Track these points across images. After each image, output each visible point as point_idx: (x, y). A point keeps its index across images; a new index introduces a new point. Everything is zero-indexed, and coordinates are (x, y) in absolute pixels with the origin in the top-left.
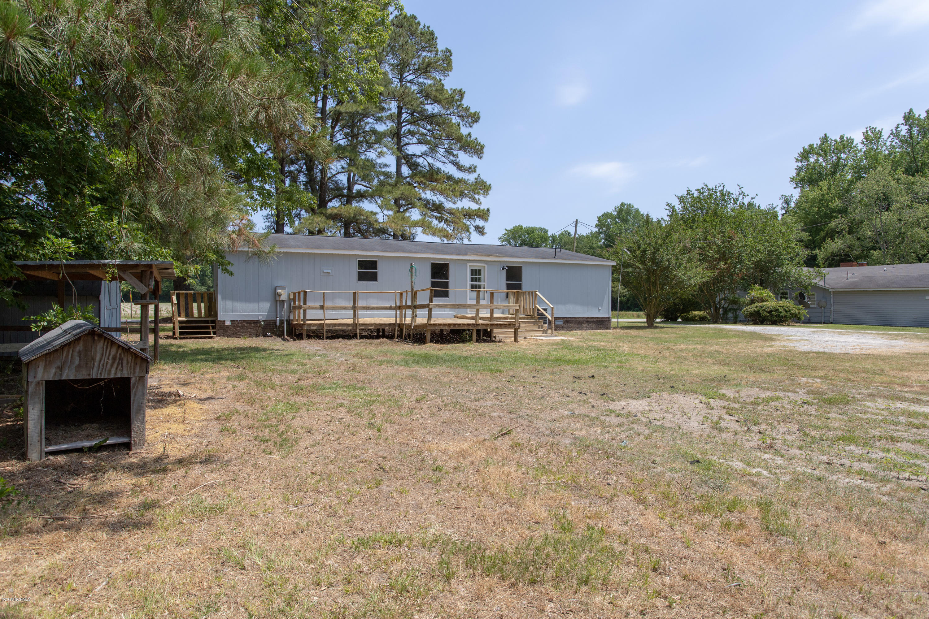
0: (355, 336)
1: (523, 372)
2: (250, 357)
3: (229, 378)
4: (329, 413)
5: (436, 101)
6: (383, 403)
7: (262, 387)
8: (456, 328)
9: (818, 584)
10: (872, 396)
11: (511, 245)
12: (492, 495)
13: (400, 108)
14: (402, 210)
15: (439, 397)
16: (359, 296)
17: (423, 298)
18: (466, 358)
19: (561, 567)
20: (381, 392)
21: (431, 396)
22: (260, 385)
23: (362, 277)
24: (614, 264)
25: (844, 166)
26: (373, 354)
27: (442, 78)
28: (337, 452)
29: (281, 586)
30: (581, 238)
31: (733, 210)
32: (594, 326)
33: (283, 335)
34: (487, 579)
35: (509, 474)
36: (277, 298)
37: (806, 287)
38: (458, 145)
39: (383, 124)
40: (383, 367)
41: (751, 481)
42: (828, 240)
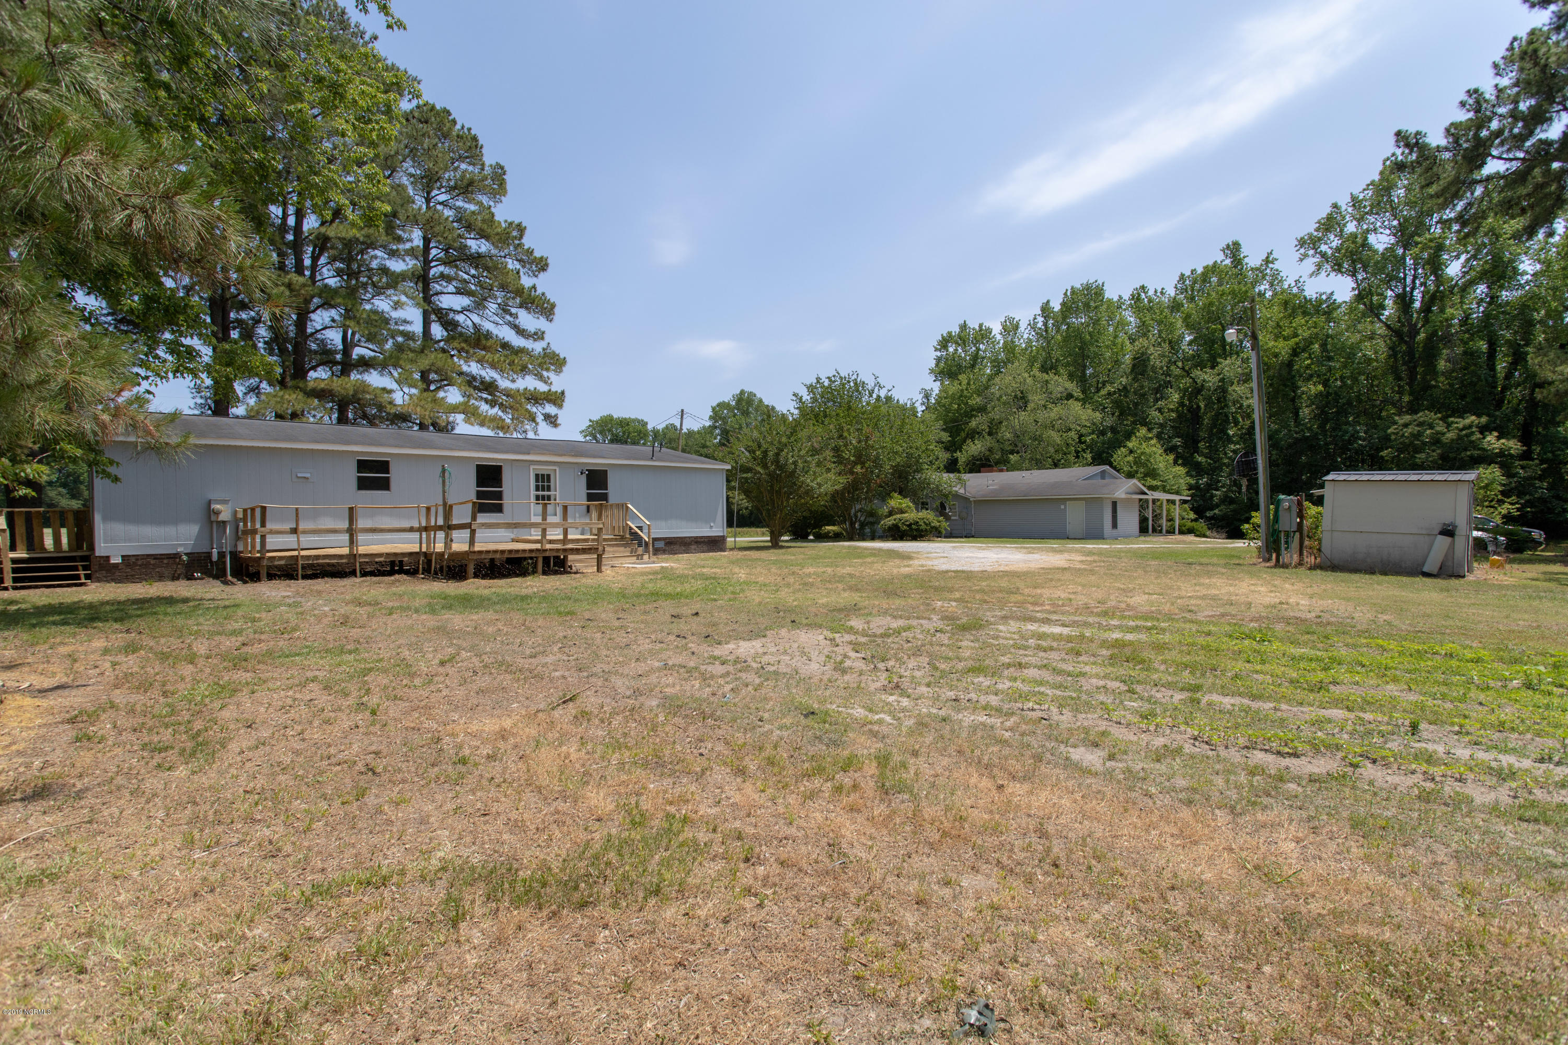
0: (353, 573)
1: (605, 613)
2: (155, 613)
3: (106, 651)
4: (291, 693)
5: (483, 235)
6: (385, 671)
7: (171, 661)
8: (513, 556)
9: (931, 845)
10: (1005, 618)
11: (598, 442)
12: (539, 790)
13: (427, 241)
14: (432, 387)
15: (476, 655)
16: (359, 513)
17: (461, 515)
18: (524, 598)
19: (625, 877)
20: (384, 654)
21: (464, 654)
22: (168, 658)
23: (363, 484)
24: (729, 467)
25: (983, 358)
26: (380, 598)
27: (492, 203)
28: (297, 753)
29: (154, 988)
30: (690, 434)
31: (868, 403)
32: (705, 548)
33: (225, 575)
34: (516, 912)
35: (567, 756)
36: (213, 518)
37: (946, 496)
38: (518, 300)
39: (401, 261)
40: (394, 616)
41: (870, 730)
42: (969, 441)
